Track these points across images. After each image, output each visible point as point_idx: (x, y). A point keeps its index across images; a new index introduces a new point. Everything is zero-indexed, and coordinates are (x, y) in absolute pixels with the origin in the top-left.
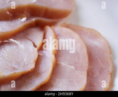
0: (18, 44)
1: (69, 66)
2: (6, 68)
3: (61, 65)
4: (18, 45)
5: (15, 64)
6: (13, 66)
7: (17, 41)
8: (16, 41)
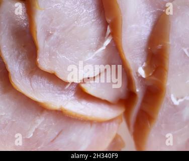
0: (96, 51)
1: (33, 130)
2: (52, 20)
3: (39, 116)
4: (94, 50)
5: (57, 38)
6: (55, 34)
7: (104, 50)
8: (104, 48)
